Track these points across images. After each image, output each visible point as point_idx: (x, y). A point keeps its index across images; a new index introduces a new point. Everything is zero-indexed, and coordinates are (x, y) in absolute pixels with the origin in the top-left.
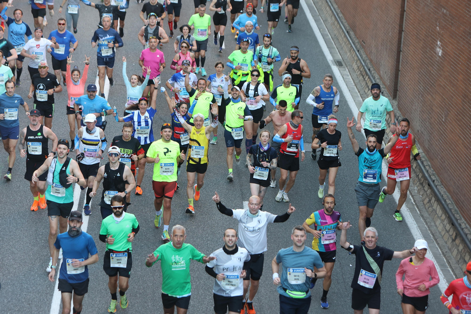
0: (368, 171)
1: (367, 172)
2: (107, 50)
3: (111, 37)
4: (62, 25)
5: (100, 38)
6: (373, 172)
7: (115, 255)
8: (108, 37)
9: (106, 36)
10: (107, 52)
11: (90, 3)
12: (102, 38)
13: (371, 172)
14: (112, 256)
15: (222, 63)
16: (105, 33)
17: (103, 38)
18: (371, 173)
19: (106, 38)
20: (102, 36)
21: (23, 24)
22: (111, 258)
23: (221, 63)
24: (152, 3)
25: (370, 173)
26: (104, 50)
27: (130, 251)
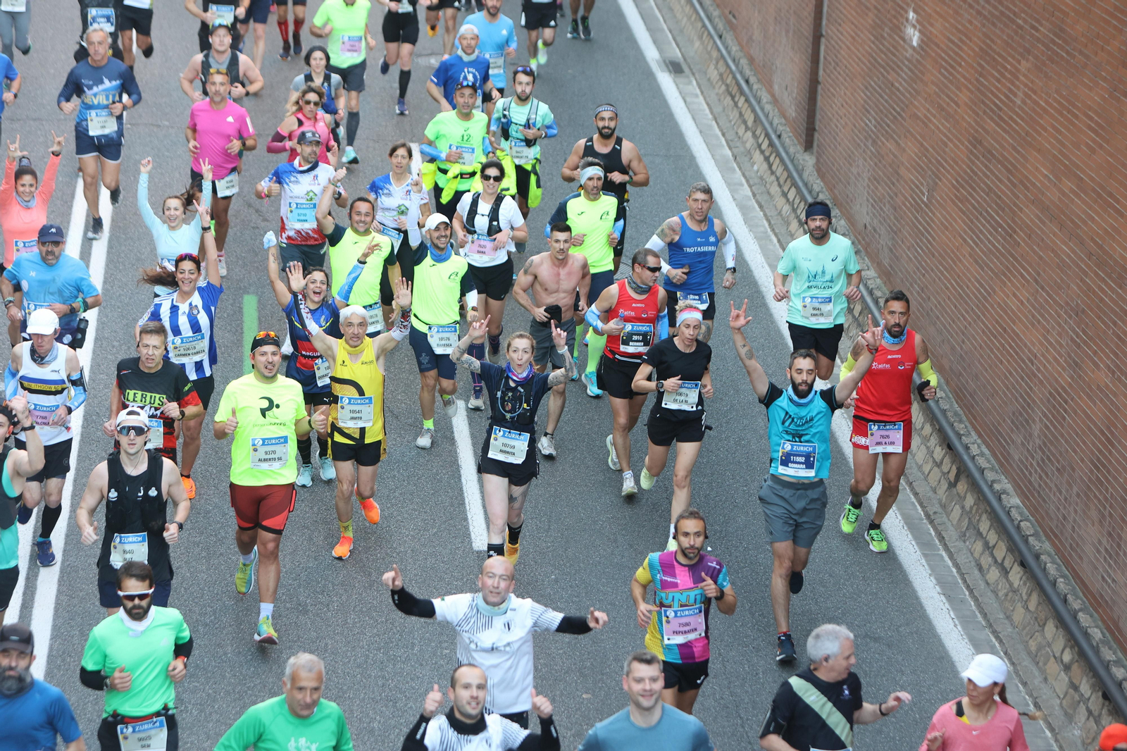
0: (792, 447)
1: (789, 448)
2: (104, 119)
3: (114, 83)
5: (85, 89)
6: (806, 449)
7: (130, 729)
8: (107, 84)
9: (102, 82)
10: (102, 124)
12: (90, 88)
13: (802, 448)
14: (122, 733)
16: (98, 74)
17: (95, 89)
18: (800, 451)
19: (101, 87)
20: (91, 83)
22: (121, 737)
23: (404, 145)
25: (797, 451)
26: (96, 119)
27: (170, 712)
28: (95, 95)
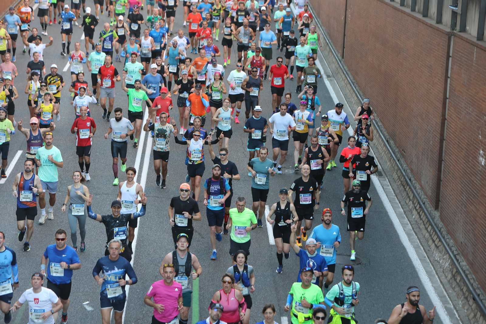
2: (115, 289)
3: (120, 270)
4: (60, 241)
5: (105, 272)
8: (116, 270)
9: (114, 269)
10: (114, 292)
11: (96, 215)
12: (107, 271)
16: (113, 264)
17: (109, 272)
19: (113, 272)
20: (108, 268)
24: (182, 198)
26: (111, 289)
28: (109, 275)
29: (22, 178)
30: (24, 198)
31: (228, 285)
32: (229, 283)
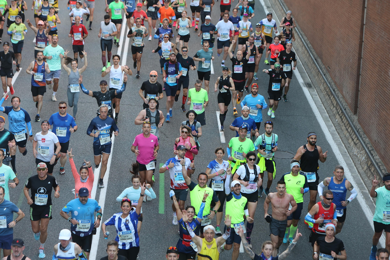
2: (105, 138)
3: (109, 126)
4: (62, 109)
5: (98, 128)
8: (107, 126)
10: (105, 140)
11: (88, 91)
12: (100, 128)
15: (223, 149)
16: (104, 121)
17: (102, 128)
19: (104, 127)
20: (100, 126)
21: (21, 110)
23: (221, 149)
24: (152, 81)
26: (102, 139)
28: (102, 130)
29: (36, 64)
30: (36, 78)
31: (186, 134)
32: (186, 133)
